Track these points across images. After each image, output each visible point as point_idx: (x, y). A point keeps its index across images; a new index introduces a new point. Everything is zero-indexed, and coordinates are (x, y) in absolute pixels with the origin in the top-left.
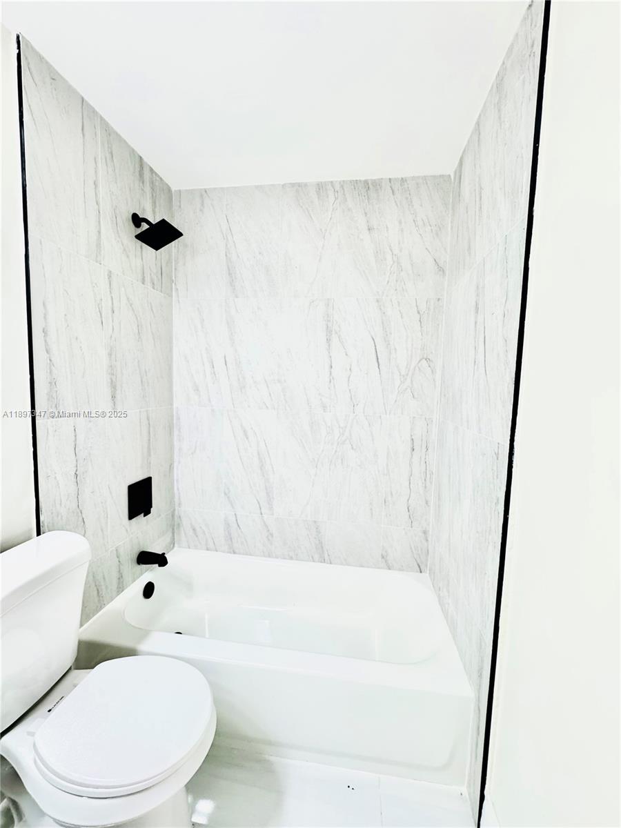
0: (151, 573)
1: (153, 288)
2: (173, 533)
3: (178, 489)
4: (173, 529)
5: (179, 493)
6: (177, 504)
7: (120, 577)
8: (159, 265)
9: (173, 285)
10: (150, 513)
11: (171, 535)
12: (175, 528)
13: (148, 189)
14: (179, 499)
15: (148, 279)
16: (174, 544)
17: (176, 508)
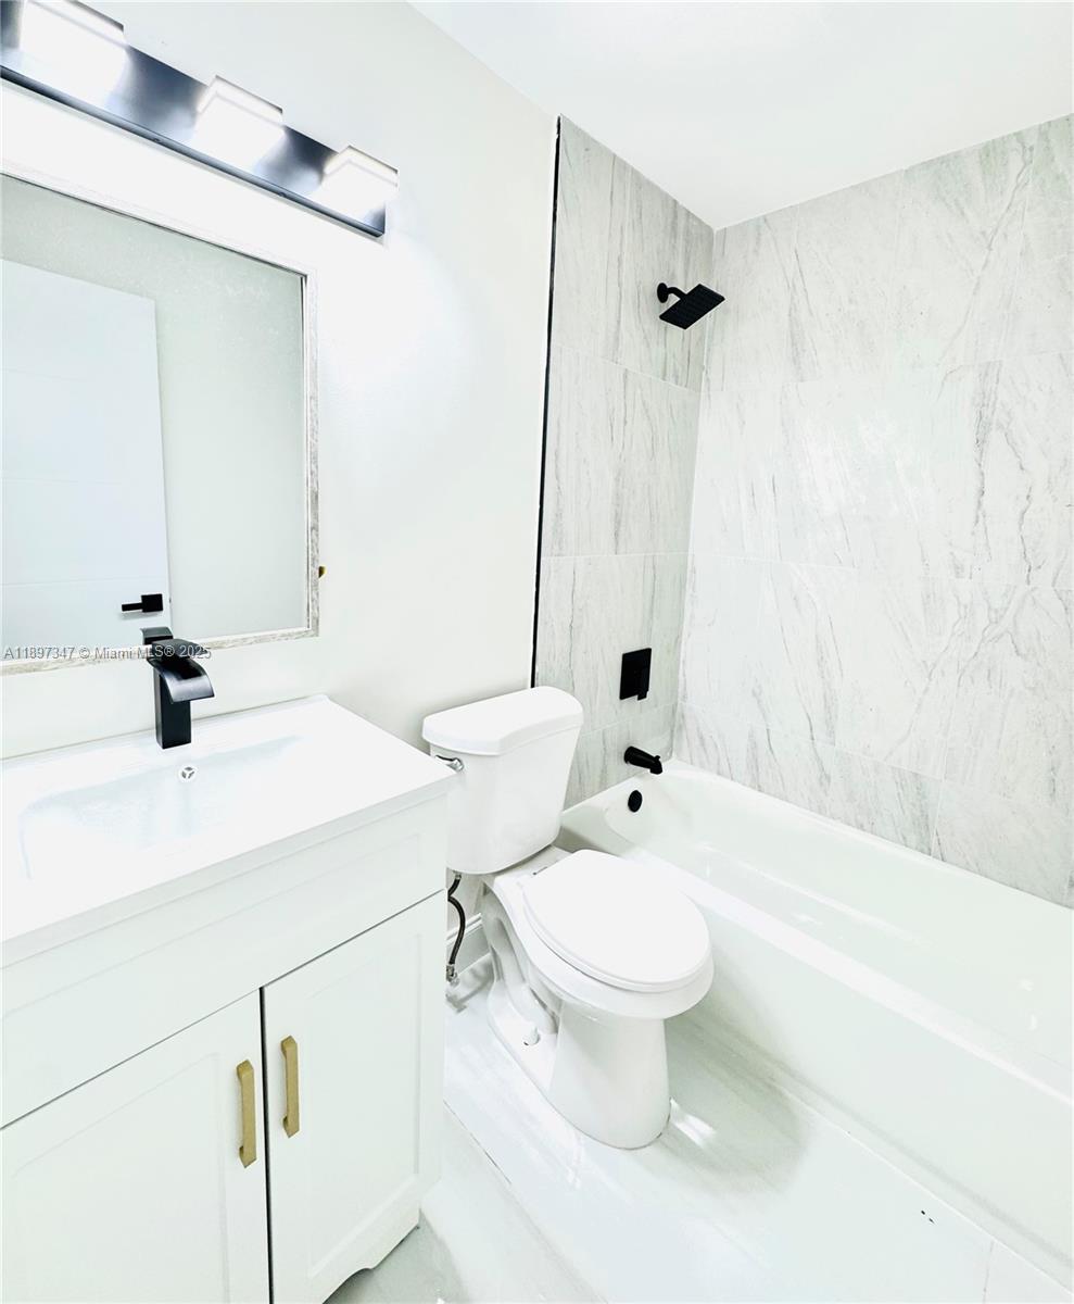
0: (640, 779)
1: (677, 383)
2: (672, 736)
3: (684, 675)
4: (672, 731)
5: (685, 681)
6: (680, 695)
7: (604, 770)
8: (686, 350)
9: (704, 373)
10: (645, 697)
11: (668, 738)
12: (675, 729)
13: (681, 242)
14: (685, 689)
15: (670, 372)
16: (671, 753)
17: (680, 702)
